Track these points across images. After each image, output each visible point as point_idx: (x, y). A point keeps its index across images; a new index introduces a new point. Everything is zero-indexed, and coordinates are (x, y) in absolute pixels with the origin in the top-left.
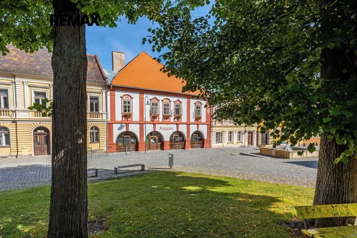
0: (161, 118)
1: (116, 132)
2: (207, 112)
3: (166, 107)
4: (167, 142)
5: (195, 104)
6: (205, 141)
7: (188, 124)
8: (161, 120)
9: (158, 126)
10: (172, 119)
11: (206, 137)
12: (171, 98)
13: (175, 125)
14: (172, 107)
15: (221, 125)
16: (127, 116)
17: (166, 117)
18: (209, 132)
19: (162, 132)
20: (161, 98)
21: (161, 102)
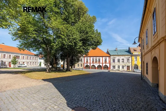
0: (95, 62)
1: (85, 65)
2: (109, 60)
4: (96, 67)
5: (105, 58)
6: (109, 68)
7: (103, 63)
10: (98, 62)
11: (109, 67)
13: (99, 64)
14: (98, 59)
15: (114, 63)
16: (87, 62)
17: (96, 62)
18: (110, 66)
19: (95, 65)
20: (94, 58)
21: (95, 59)
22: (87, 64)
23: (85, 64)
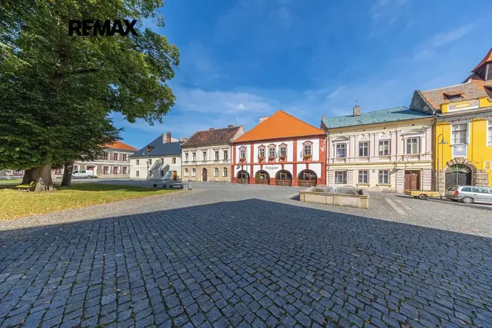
2: (320, 150)
3: (272, 151)
4: (273, 179)
5: (303, 144)
6: (318, 181)
7: (295, 164)
8: (267, 161)
9: (264, 167)
10: (277, 160)
11: (319, 176)
12: (275, 143)
13: (281, 165)
14: (277, 149)
15: (343, 162)
16: (241, 161)
17: (272, 159)
18: (324, 171)
19: (267, 170)
20: (266, 144)
21: (267, 148)
22: (240, 169)
23: (236, 167)
